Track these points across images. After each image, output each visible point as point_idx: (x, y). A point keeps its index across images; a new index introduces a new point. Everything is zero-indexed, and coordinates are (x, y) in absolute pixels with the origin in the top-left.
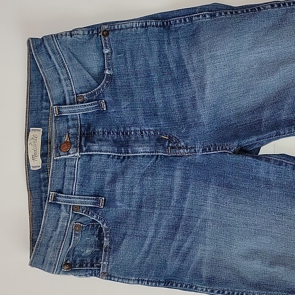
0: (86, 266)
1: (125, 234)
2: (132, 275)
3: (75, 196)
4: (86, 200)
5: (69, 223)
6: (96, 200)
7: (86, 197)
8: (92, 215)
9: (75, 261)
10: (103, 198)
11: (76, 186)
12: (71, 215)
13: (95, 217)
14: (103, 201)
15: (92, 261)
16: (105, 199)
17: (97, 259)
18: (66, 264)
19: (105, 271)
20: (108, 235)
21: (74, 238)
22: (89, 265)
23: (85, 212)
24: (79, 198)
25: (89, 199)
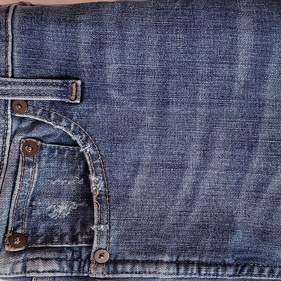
0: (61, 241)
1: (137, 164)
2: (162, 251)
3: (15, 80)
4: (40, 88)
5: (8, 140)
6: (62, 86)
7: (40, 80)
8: (58, 120)
9: (34, 230)
10: (79, 82)
11: (12, 55)
12: (10, 122)
13: (64, 123)
14: (79, 89)
15: (73, 229)
16: (83, 84)
17: (84, 225)
18: (14, 234)
19: (103, 245)
20: (99, 169)
21: (23, 171)
22: (67, 238)
23: (41, 115)
24: (25, 84)
25: (47, 84)
